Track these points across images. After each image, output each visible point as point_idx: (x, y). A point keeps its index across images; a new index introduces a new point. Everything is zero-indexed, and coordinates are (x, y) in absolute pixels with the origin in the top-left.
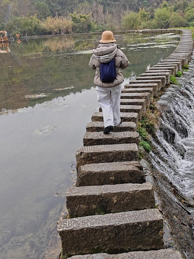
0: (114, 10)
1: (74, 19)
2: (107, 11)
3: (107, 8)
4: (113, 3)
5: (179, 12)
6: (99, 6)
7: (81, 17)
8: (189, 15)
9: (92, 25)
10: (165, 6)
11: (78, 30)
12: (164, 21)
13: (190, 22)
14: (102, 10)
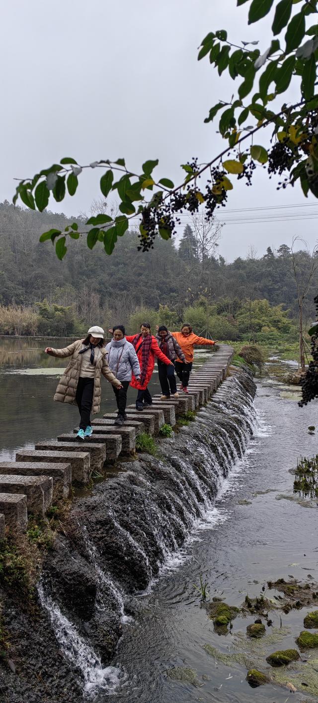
0: (119, 304)
1: (44, 312)
2: (107, 304)
3: (107, 299)
4: (119, 292)
5: (226, 316)
6: (93, 294)
7: (56, 309)
8: (243, 322)
9: (75, 325)
10: (202, 304)
11: (49, 330)
12: (199, 328)
13: (244, 333)
14: (97, 302)
